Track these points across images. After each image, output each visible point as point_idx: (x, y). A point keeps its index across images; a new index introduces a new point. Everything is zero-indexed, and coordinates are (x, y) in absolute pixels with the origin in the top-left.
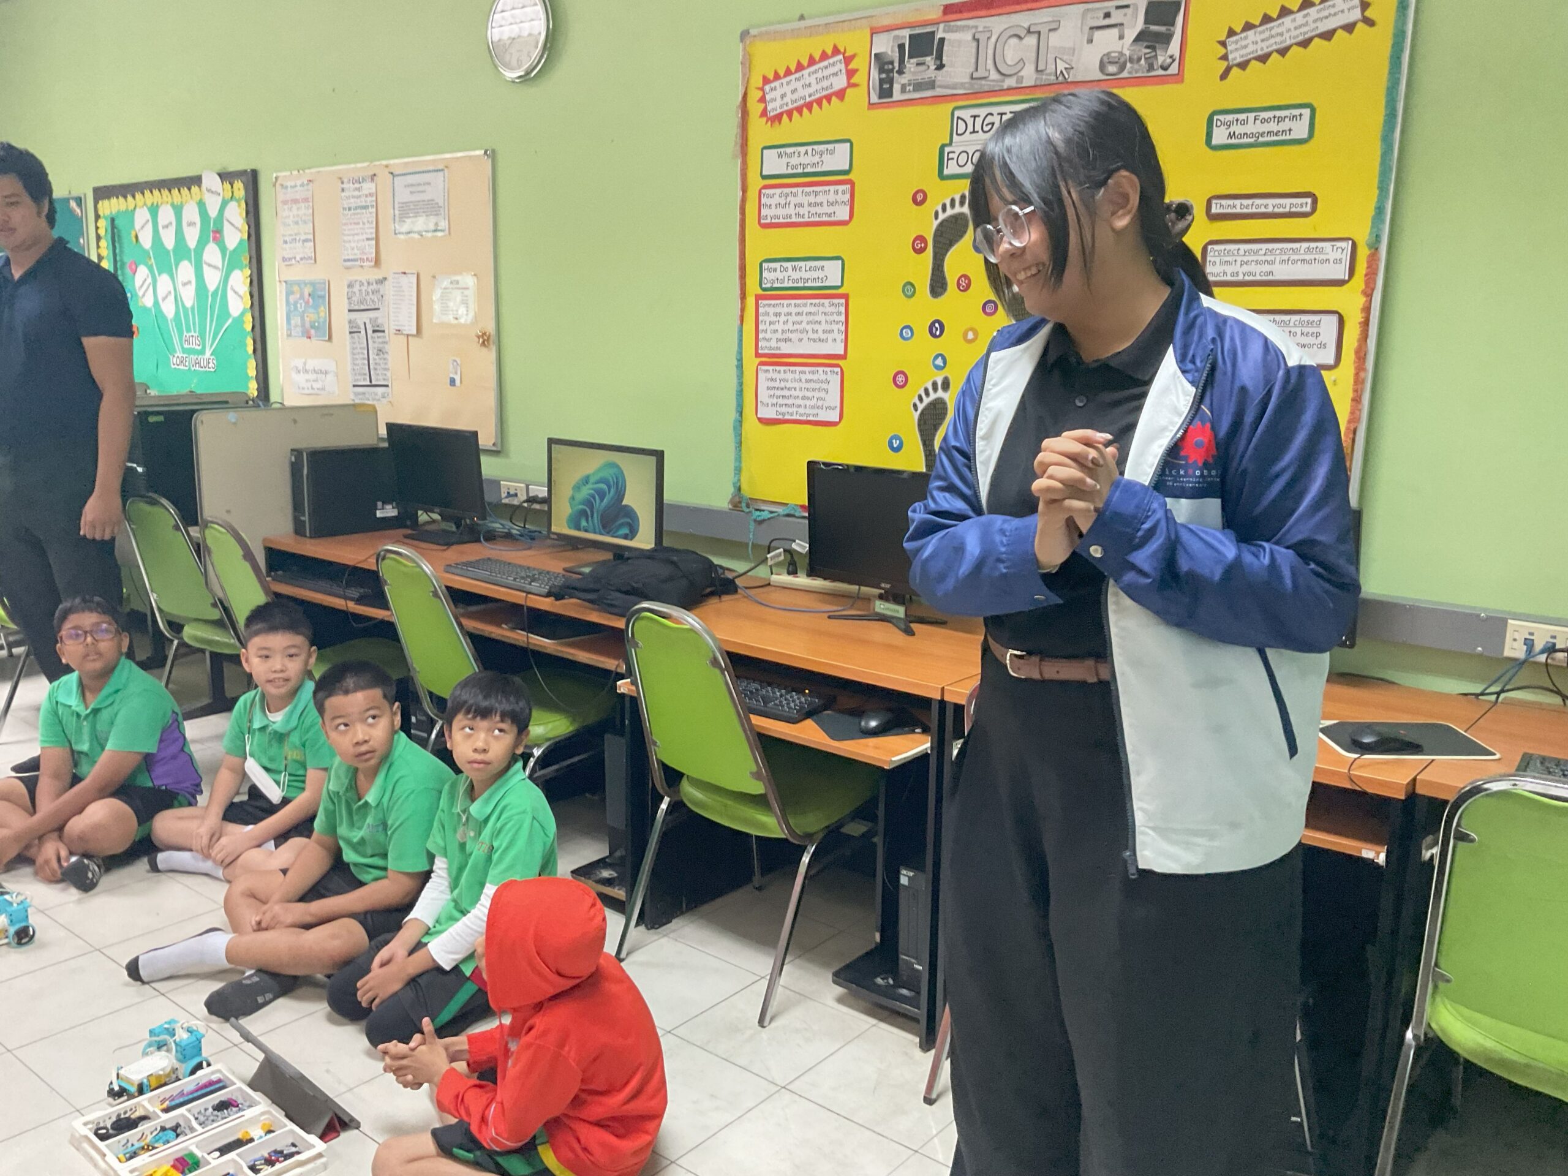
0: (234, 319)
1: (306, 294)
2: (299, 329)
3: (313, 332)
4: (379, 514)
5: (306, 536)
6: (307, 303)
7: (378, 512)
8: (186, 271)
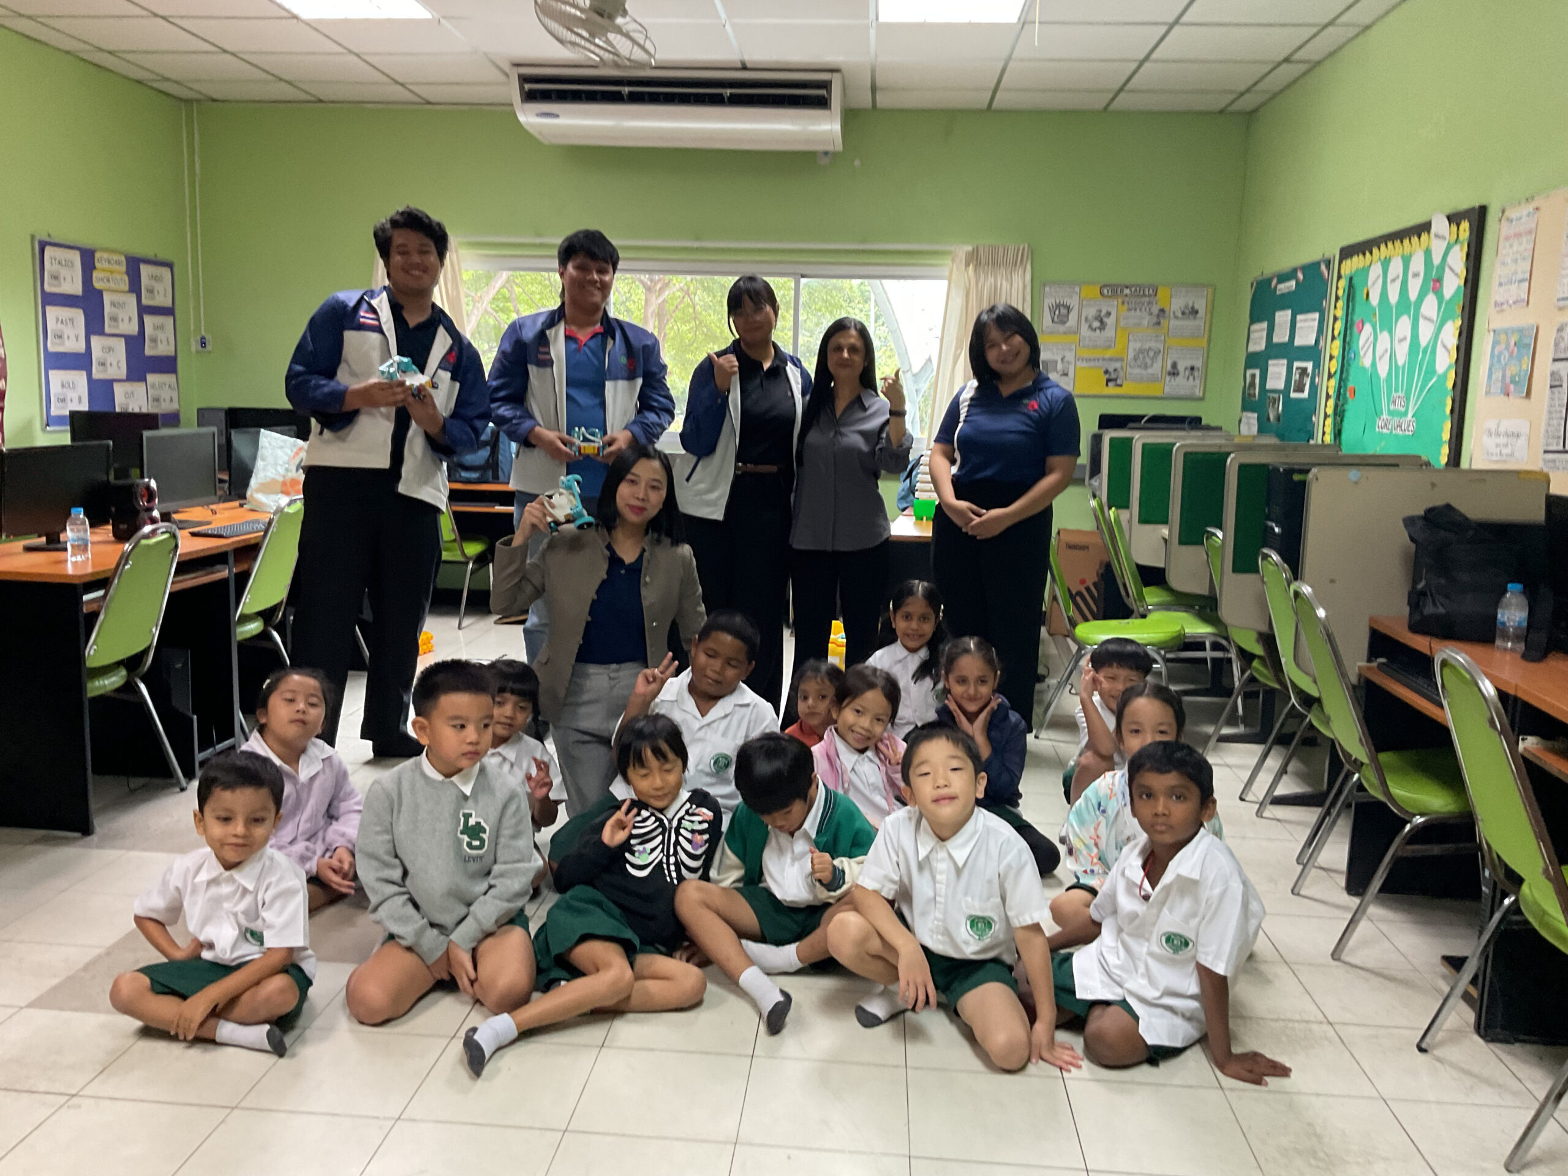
0: (1439, 376)
1: (1512, 343)
2: (1499, 385)
3: (1512, 387)
6: (1511, 354)
8: (1404, 326)
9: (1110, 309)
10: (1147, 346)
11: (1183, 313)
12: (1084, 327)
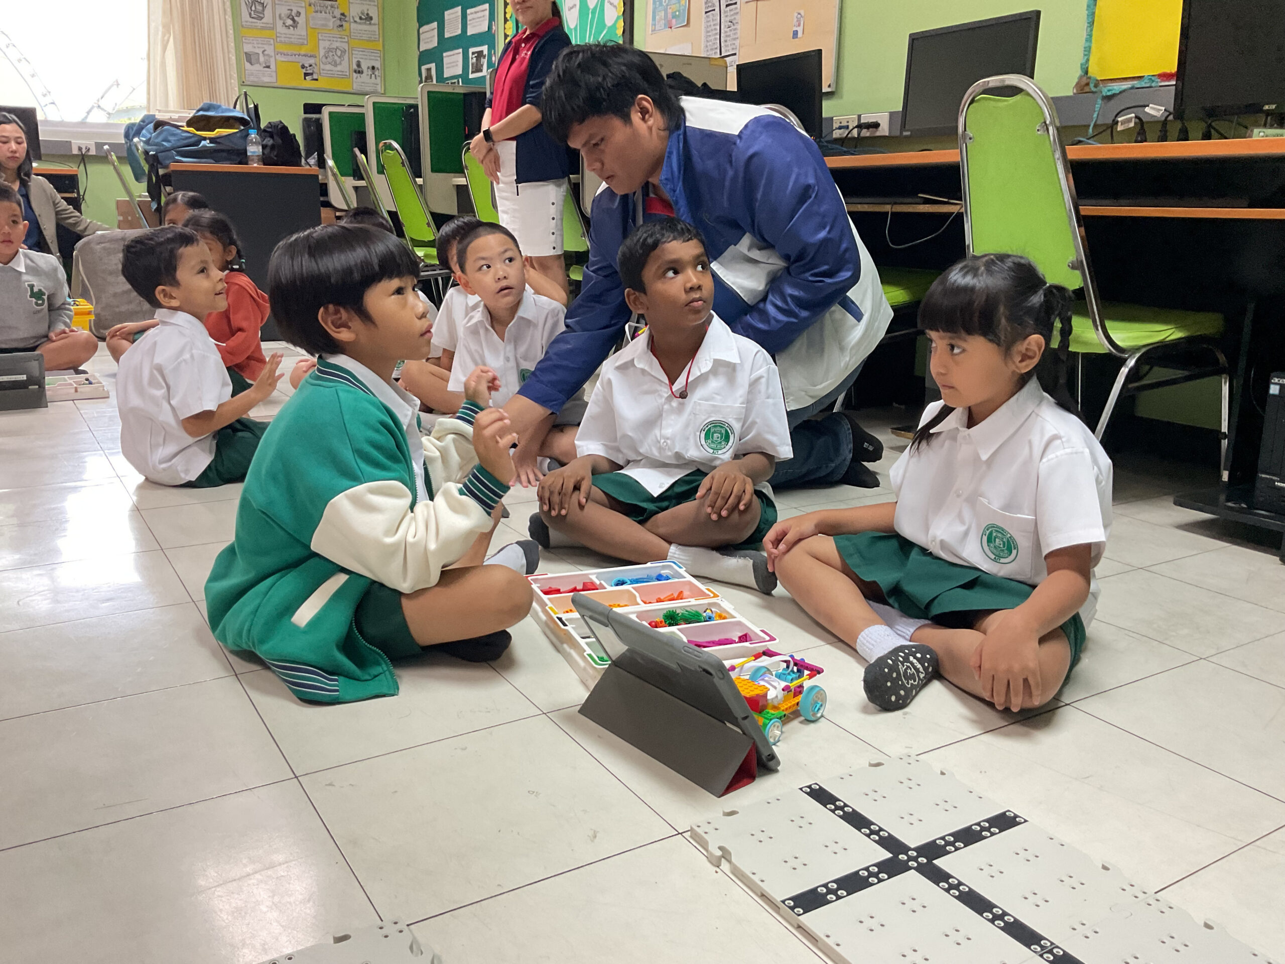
0: (609, 28)
2: (663, 22)
3: (674, 21)
9: (300, 10)
10: (335, 45)
11: (361, 18)
12: (279, 23)
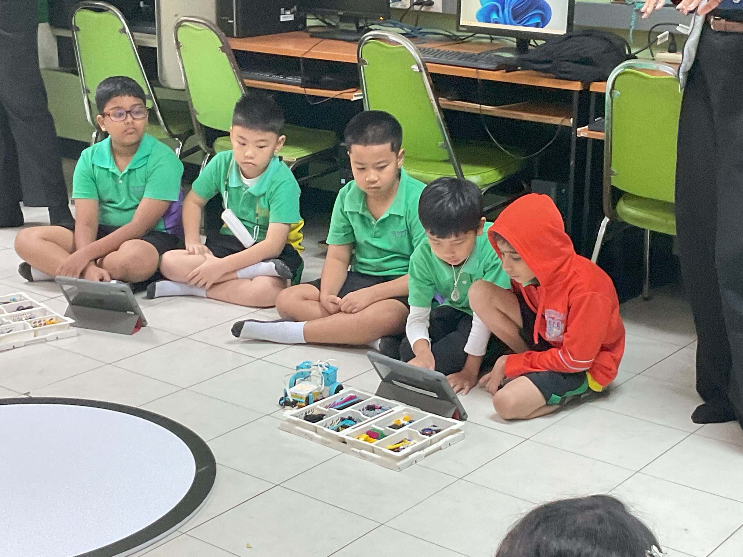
4: (282, 19)
5: (233, 37)
7: (281, 16)
